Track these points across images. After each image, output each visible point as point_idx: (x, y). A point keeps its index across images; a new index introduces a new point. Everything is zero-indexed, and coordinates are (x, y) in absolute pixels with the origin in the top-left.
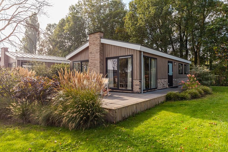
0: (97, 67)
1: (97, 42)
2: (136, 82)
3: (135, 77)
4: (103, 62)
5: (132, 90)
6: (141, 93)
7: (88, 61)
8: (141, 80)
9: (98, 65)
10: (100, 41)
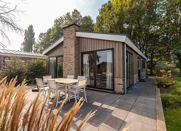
0: (72, 62)
1: (72, 36)
2: (119, 81)
3: (117, 75)
4: (79, 57)
5: (113, 89)
6: (124, 93)
7: (62, 56)
8: (124, 77)
9: (73, 60)
10: (75, 34)
